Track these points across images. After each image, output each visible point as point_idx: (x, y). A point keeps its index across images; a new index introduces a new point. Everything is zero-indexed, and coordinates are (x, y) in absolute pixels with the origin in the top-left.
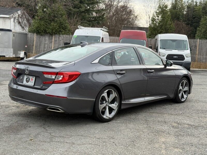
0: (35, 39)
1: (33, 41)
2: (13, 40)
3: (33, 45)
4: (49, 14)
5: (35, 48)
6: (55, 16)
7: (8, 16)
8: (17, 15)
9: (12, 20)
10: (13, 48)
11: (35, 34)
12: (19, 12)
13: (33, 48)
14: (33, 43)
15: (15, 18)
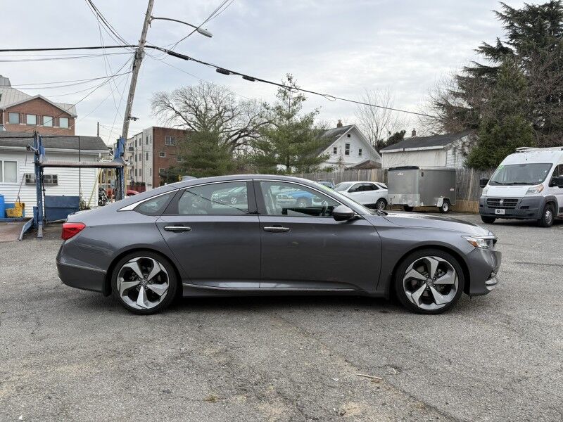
0: (472, 177)
1: (469, 181)
2: (420, 182)
3: (469, 187)
4: (495, 134)
5: (472, 193)
6: (507, 137)
7: (442, 147)
8: (461, 143)
9: (450, 152)
10: (419, 193)
11: (472, 169)
12: (465, 139)
13: (468, 191)
14: (469, 184)
15: (455, 149)
